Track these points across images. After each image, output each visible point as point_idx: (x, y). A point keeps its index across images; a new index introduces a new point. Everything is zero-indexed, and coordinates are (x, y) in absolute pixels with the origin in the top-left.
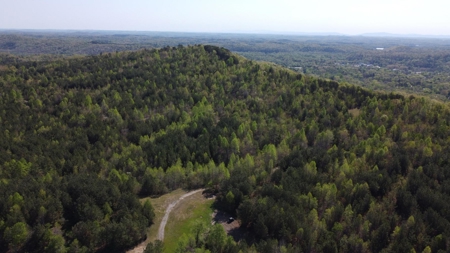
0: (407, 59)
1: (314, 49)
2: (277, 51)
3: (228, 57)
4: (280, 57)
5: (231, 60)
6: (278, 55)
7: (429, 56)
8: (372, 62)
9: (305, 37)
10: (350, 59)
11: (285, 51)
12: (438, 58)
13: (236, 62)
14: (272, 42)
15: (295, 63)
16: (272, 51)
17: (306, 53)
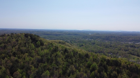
0: (100, 37)
1: (71, 34)
2: (60, 35)
3: (37, 41)
4: (61, 37)
5: (38, 43)
6: (60, 36)
7: (106, 36)
8: (91, 38)
9: (68, 31)
10: (83, 37)
11: (62, 35)
12: (109, 37)
13: (42, 44)
14: (58, 32)
15: (67, 39)
16: (58, 35)
17: (69, 36)
